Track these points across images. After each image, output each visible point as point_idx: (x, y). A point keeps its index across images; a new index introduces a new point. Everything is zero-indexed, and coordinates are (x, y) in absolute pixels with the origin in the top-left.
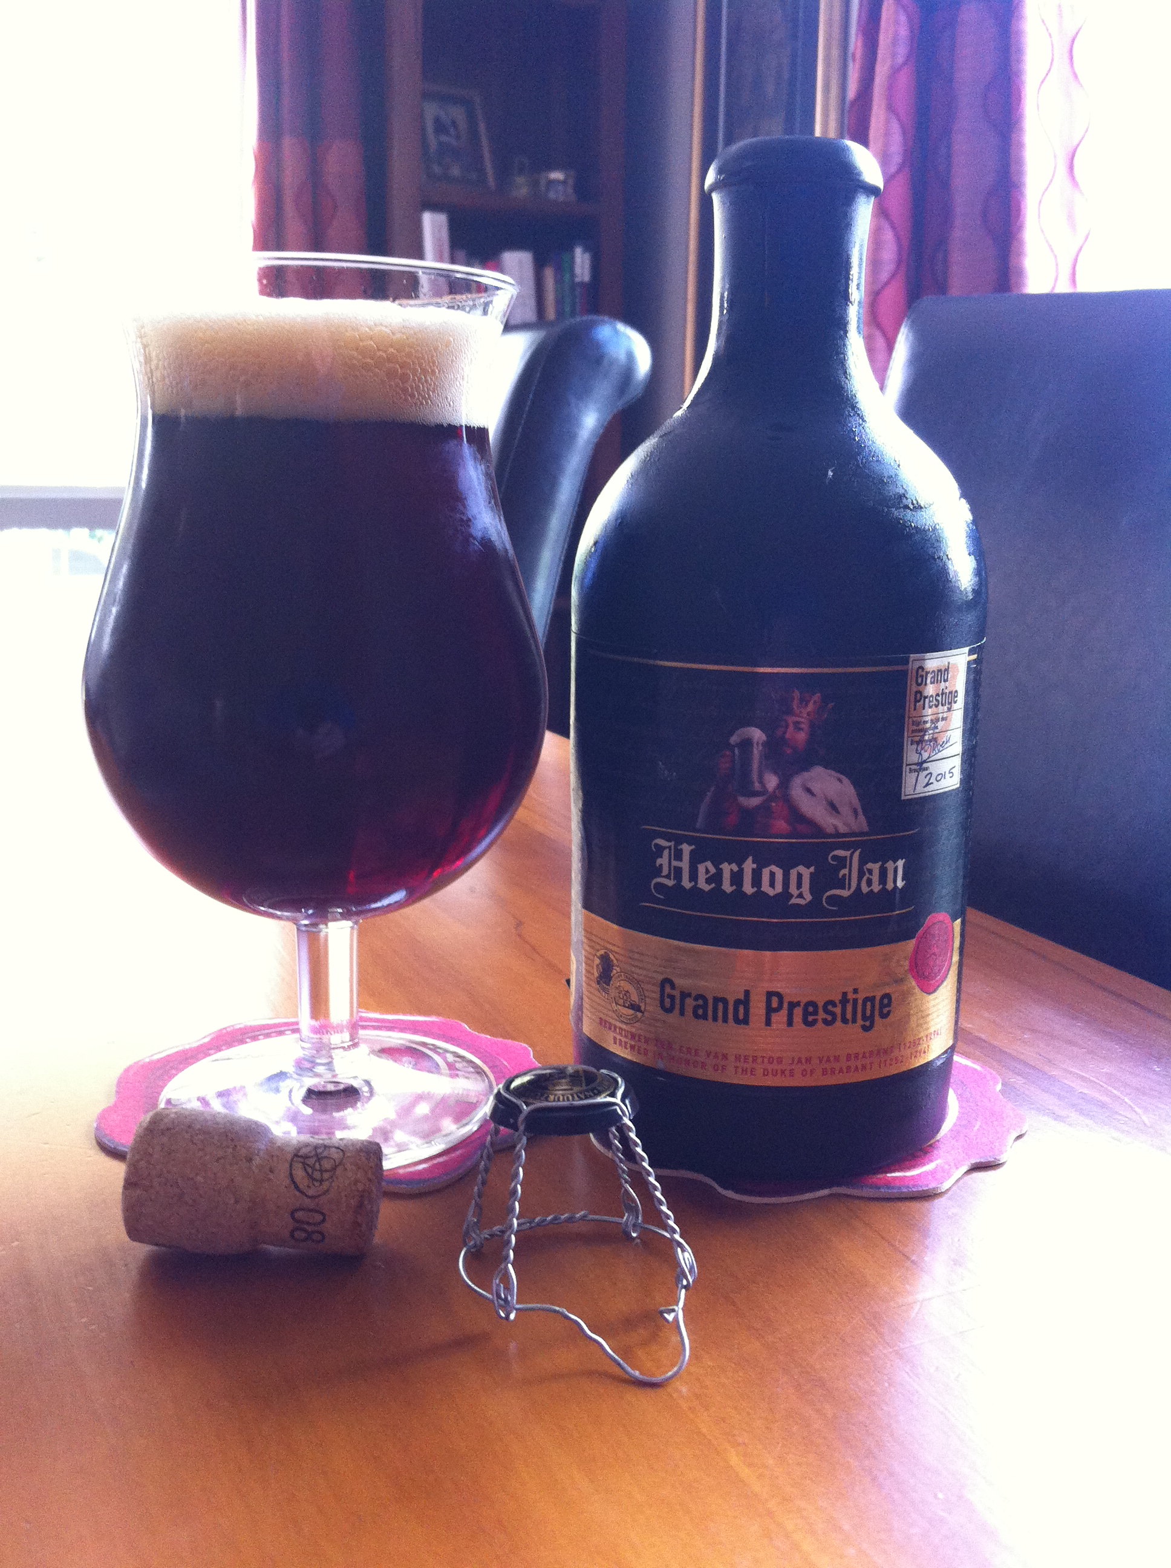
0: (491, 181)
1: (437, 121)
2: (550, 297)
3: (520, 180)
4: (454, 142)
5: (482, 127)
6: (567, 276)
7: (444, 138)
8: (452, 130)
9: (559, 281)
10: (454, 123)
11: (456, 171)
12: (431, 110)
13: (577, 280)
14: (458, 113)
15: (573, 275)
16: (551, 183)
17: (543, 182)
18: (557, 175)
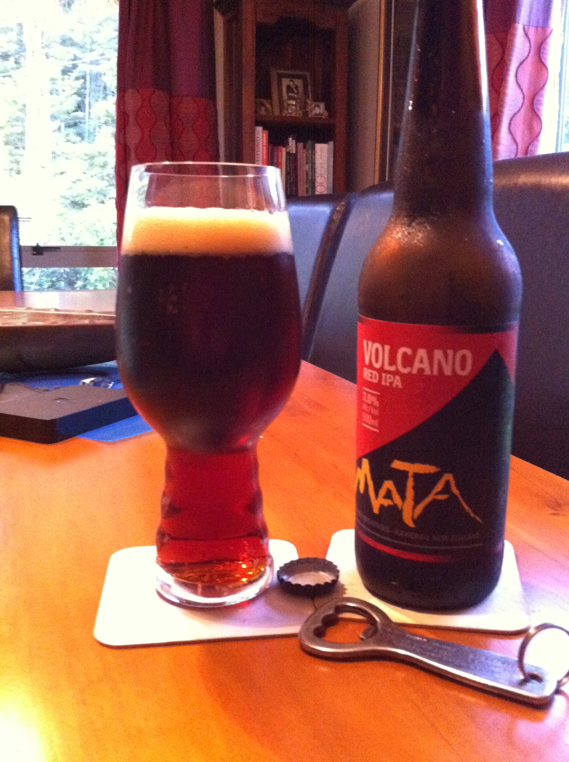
1: (288, 86)
7: (290, 94)
8: (296, 91)
10: (297, 88)
12: (286, 82)
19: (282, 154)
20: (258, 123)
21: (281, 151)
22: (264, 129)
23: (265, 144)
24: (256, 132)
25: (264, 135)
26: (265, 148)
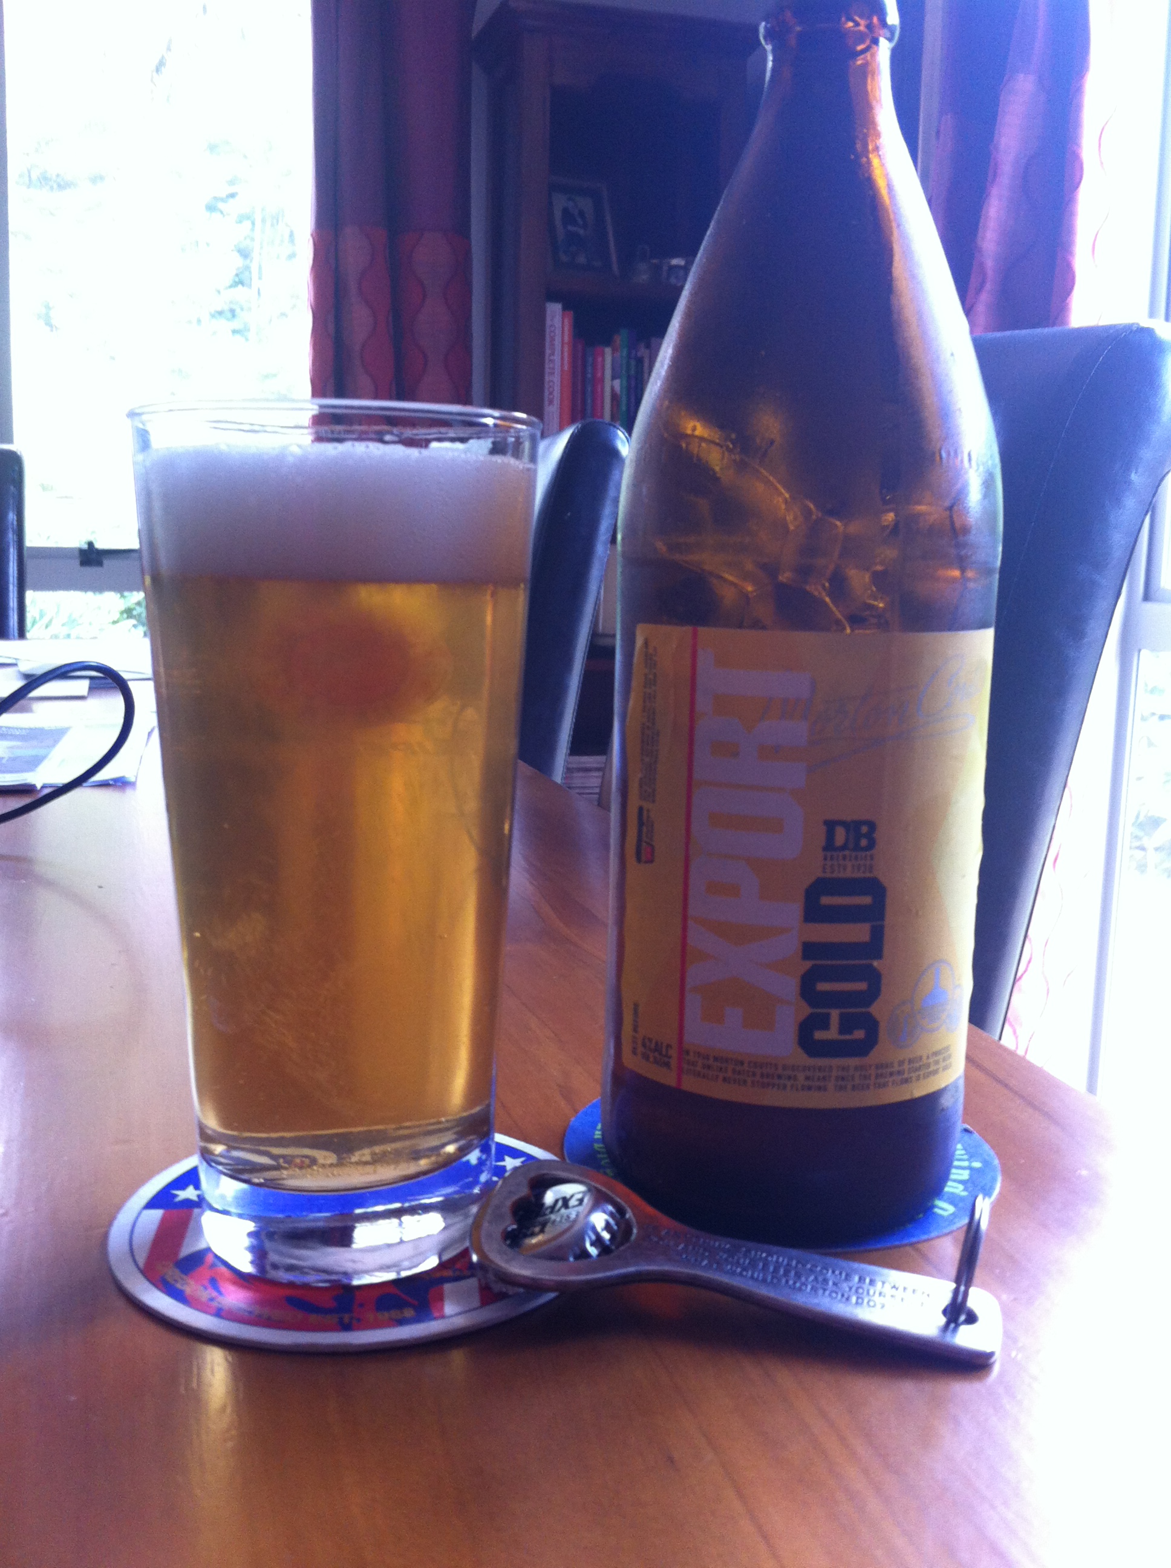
0: (615, 267)
1: (565, 211)
3: (643, 266)
4: (581, 232)
5: (608, 218)
7: (570, 228)
8: (580, 221)
10: (582, 214)
11: (582, 259)
12: (560, 202)
14: (585, 204)
16: (672, 268)
17: (665, 268)
18: (675, 262)
19: (603, 361)
20: (553, 296)
21: (603, 355)
22: (565, 308)
23: (566, 339)
24: (548, 313)
25: (566, 321)
26: (566, 349)
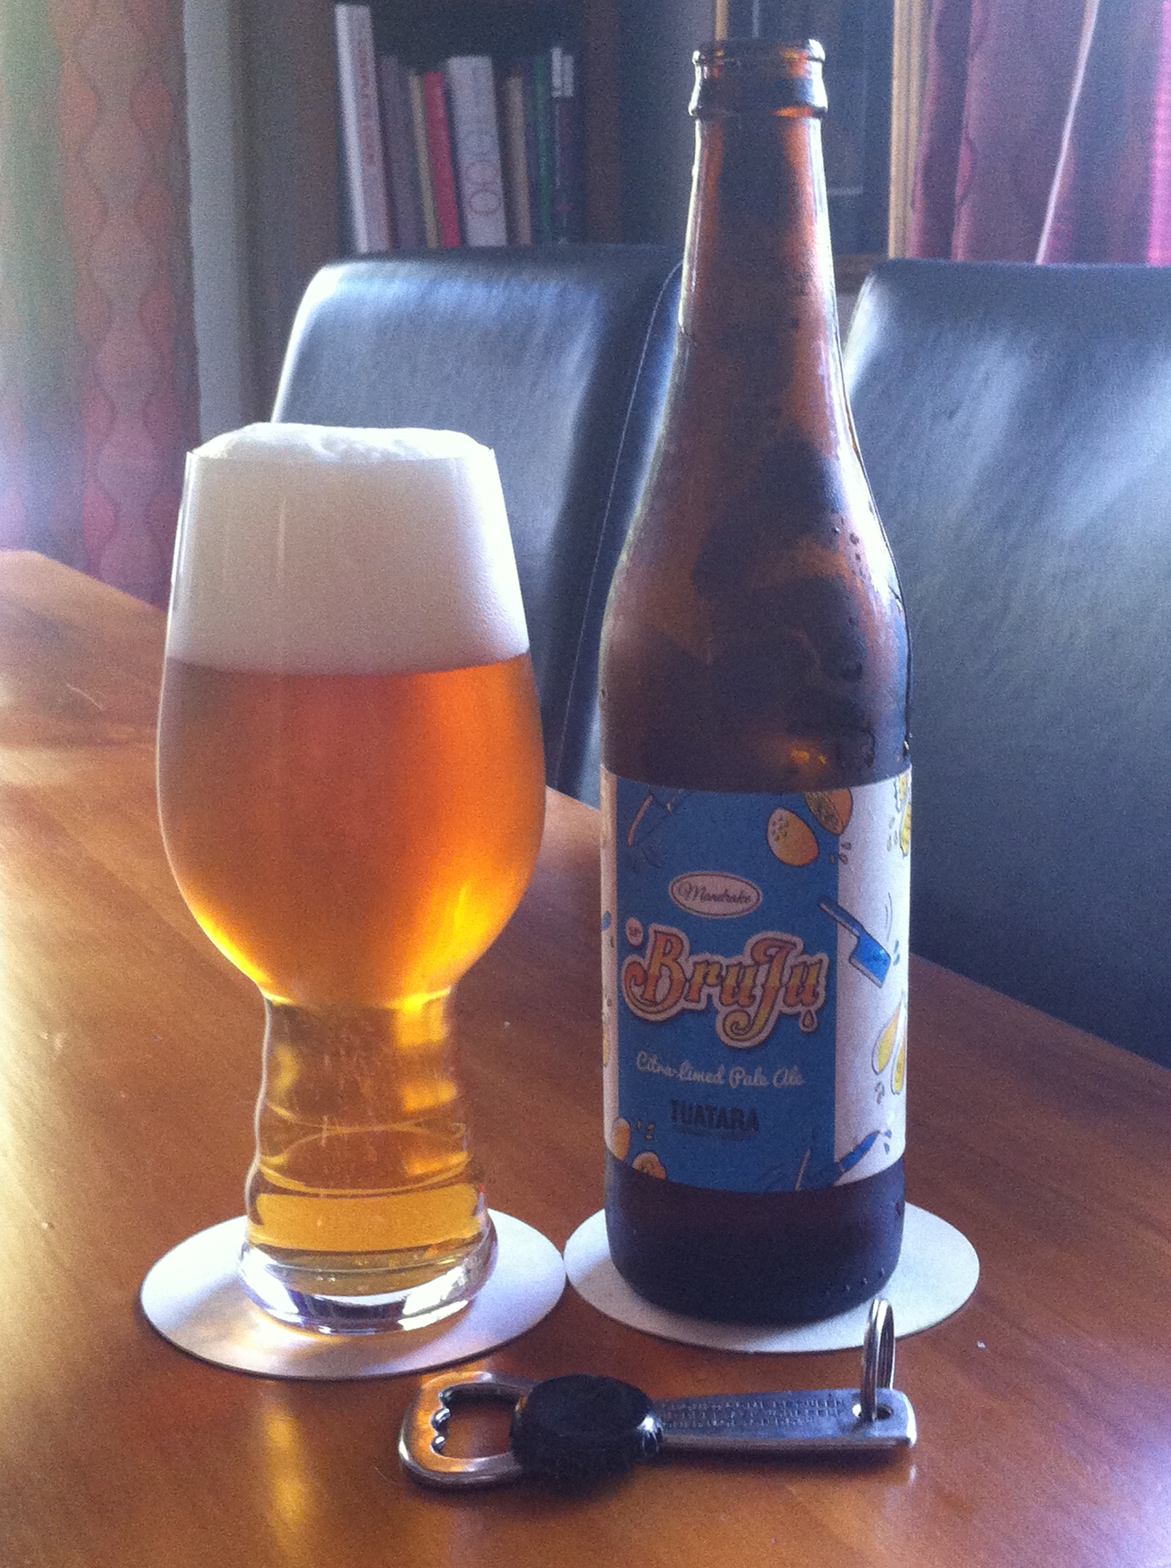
2: (518, 120)
6: (540, 89)
9: (529, 94)
13: (556, 94)
15: (550, 88)
